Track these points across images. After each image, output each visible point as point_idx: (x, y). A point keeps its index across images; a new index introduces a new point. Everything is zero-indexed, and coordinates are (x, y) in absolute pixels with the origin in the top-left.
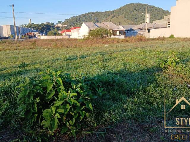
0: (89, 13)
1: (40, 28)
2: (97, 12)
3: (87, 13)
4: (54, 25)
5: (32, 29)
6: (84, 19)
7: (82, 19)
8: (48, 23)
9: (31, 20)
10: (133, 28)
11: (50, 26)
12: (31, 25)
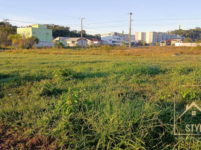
1: (187, 34)
5: (178, 36)
8: (199, 28)
9: (180, 25)
12: (178, 31)
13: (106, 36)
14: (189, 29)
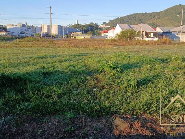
0: (134, 14)
1: (84, 28)
2: (142, 13)
3: (131, 14)
4: (98, 26)
5: (78, 29)
6: (128, 20)
7: (126, 20)
8: (93, 23)
9: (77, 20)
10: (171, 31)
11: (94, 27)
12: (77, 25)
13: (13, 27)
14: (85, 24)
